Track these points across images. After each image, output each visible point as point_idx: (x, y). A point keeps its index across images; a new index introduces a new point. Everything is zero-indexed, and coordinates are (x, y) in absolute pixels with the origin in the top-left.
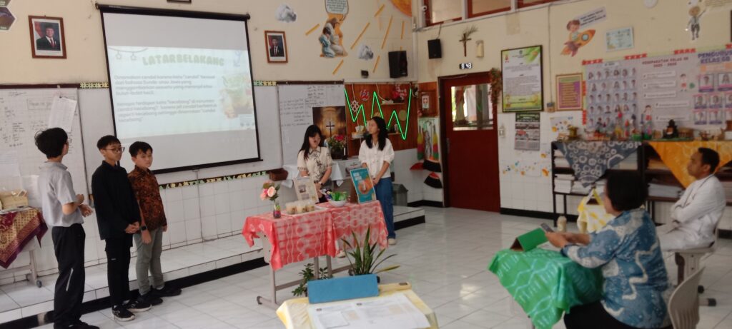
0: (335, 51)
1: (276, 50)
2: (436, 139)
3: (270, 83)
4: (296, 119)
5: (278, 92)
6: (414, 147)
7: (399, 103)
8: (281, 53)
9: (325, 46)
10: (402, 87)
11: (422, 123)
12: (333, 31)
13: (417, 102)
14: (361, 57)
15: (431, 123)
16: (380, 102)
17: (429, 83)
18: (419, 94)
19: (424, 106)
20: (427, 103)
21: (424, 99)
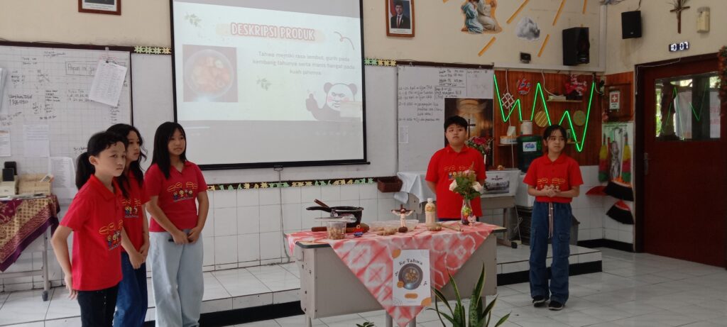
0: (484, 24)
2: (628, 154)
3: (387, 63)
4: (420, 112)
5: (398, 74)
6: (593, 163)
7: (574, 101)
8: (406, 24)
9: (469, 17)
10: (580, 78)
11: (607, 130)
13: (601, 100)
14: (522, 35)
15: (621, 131)
16: (547, 98)
17: (622, 74)
18: (605, 90)
19: (612, 107)
20: (616, 101)
21: (613, 96)
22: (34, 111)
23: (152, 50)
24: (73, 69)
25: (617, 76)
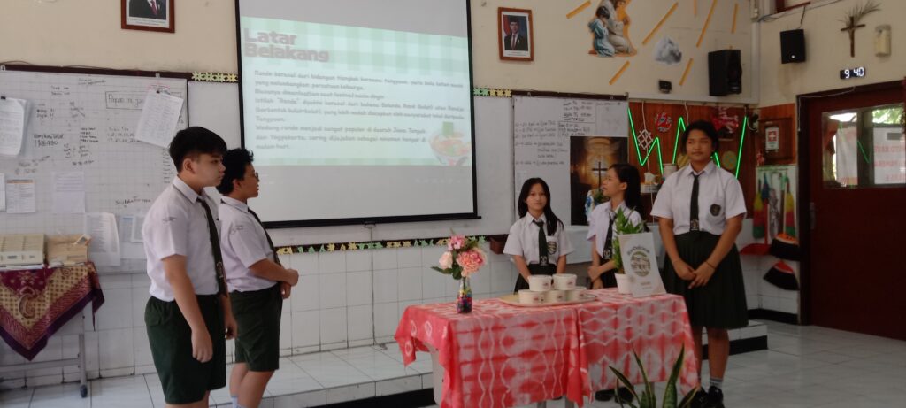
0: (616, 45)
1: (515, 39)
2: (792, 201)
3: (500, 93)
4: (541, 153)
5: (513, 107)
7: (724, 139)
9: (598, 36)
10: (731, 112)
11: (762, 175)
12: (613, 14)
13: (755, 138)
14: (660, 59)
17: (781, 106)
18: (760, 126)
19: (769, 146)
20: (775, 139)
21: (770, 133)
22: (65, 154)
23: (214, 78)
24: (115, 101)
25: (774, 109)
